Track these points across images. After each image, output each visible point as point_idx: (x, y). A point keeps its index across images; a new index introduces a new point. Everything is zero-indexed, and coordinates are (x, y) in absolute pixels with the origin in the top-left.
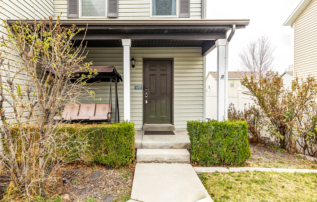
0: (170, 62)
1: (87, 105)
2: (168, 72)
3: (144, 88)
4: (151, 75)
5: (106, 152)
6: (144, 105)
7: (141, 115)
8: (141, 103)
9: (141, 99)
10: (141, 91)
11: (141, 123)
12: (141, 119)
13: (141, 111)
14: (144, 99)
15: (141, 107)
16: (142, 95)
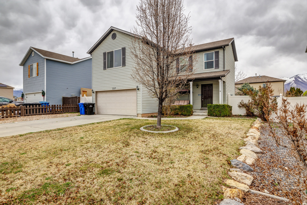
0: (212, 85)
1: (181, 101)
2: (211, 89)
3: (202, 95)
4: (208, 90)
5: (184, 112)
6: (202, 101)
7: (201, 104)
8: (201, 100)
9: (201, 99)
10: (201, 96)
11: (201, 107)
12: (201, 106)
13: (201, 103)
14: (202, 99)
15: (201, 101)
16: (201, 97)
